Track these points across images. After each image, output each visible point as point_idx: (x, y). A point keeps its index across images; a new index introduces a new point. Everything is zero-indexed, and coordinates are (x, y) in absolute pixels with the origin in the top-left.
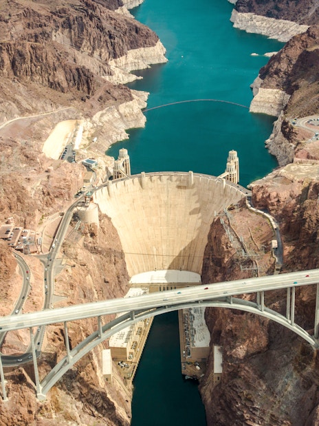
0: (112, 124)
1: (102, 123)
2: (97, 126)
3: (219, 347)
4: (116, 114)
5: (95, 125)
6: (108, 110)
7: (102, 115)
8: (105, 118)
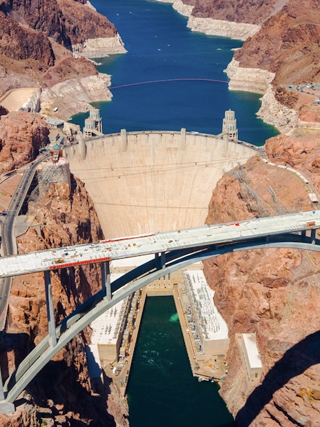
0: (73, 97)
1: (63, 94)
2: (58, 97)
3: (249, 335)
4: (79, 88)
5: (55, 96)
6: (69, 83)
7: (62, 87)
8: (66, 90)
